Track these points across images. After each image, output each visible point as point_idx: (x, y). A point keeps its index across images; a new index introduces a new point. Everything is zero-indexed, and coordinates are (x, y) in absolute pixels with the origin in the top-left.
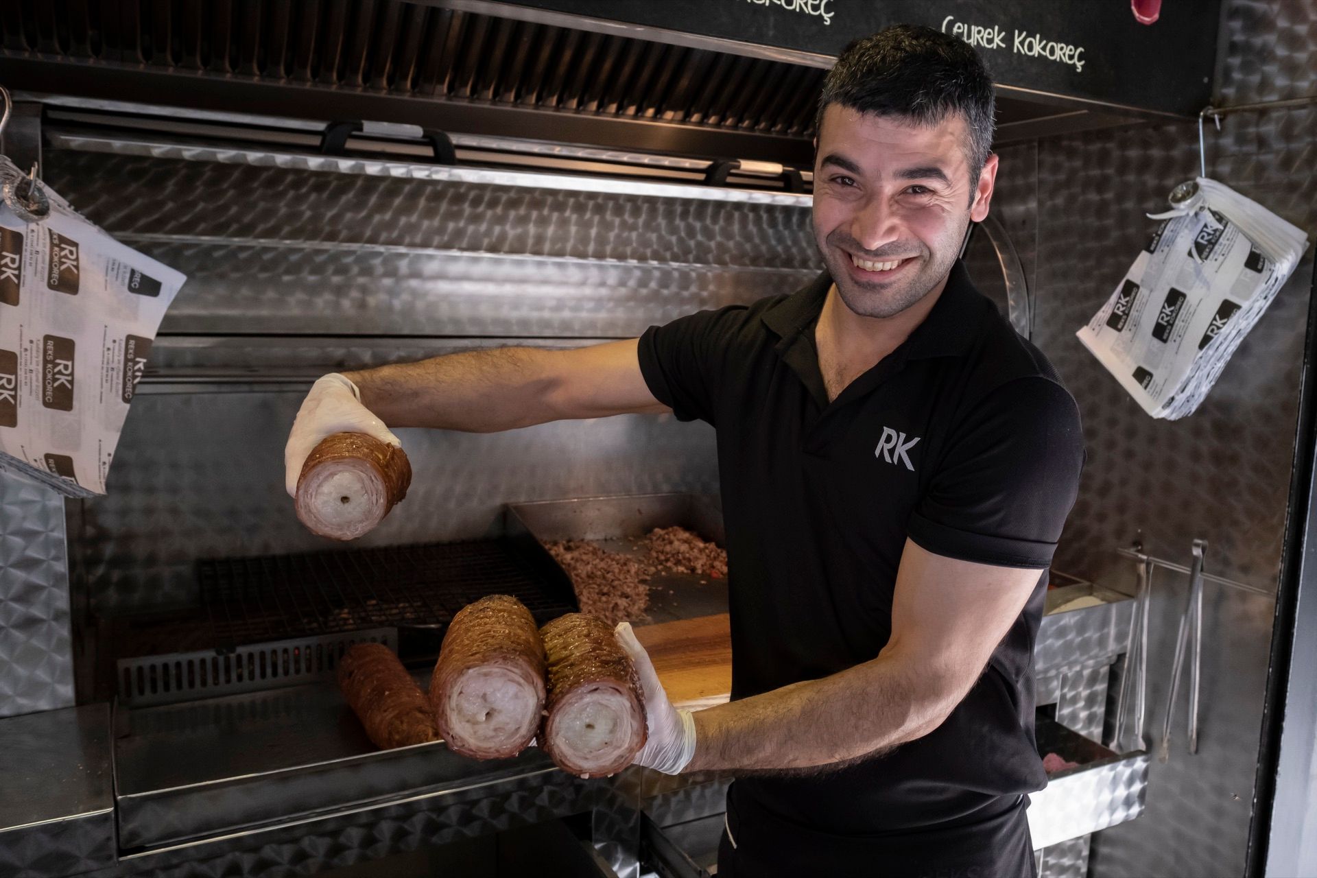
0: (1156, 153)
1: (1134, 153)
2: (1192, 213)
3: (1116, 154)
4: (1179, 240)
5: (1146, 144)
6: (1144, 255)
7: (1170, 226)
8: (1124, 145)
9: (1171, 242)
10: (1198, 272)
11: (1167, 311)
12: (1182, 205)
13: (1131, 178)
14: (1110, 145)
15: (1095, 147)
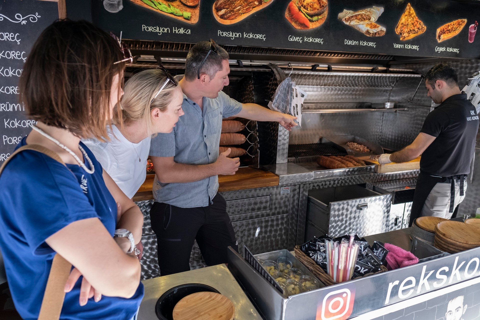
0: (469, 65)
1: (464, 65)
2: (478, 78)
3: (460, 65)
4: (474, 83)
5: (467, 63)
6: (466, 86)
7: (472, 81)
8: (462, 63)
9: (473, 84)
10: (478, 90)
11: (471, 97)
12: (476, 77)
13: (463, 70)
14: (459, 63)
15: (455, 63)
